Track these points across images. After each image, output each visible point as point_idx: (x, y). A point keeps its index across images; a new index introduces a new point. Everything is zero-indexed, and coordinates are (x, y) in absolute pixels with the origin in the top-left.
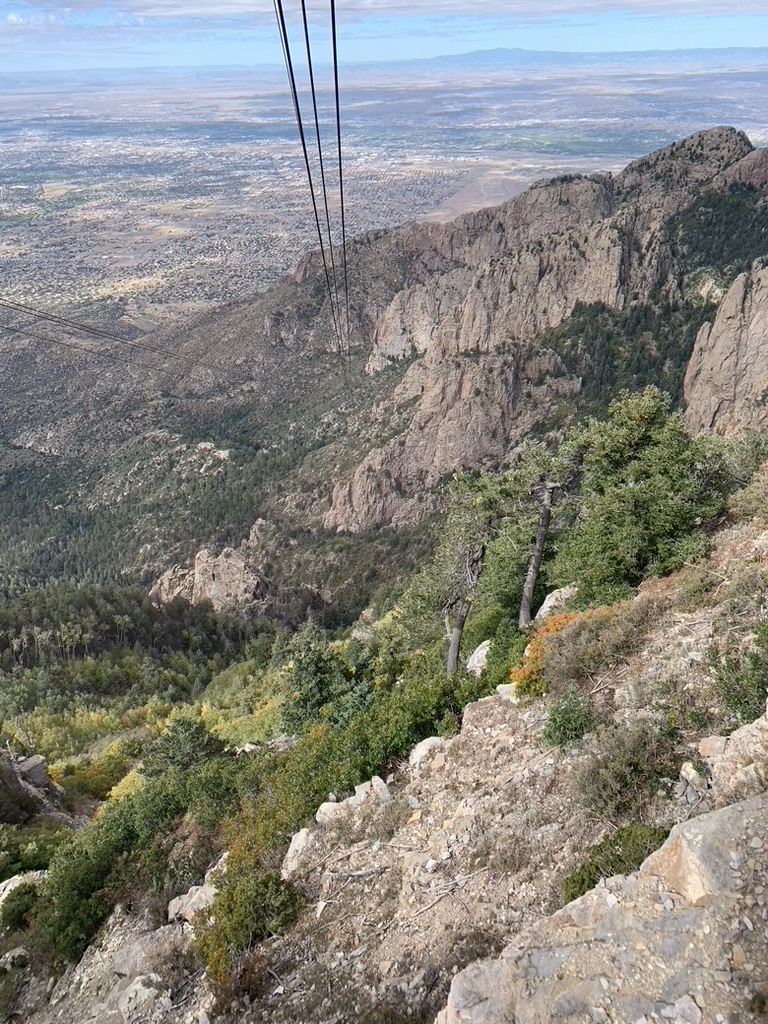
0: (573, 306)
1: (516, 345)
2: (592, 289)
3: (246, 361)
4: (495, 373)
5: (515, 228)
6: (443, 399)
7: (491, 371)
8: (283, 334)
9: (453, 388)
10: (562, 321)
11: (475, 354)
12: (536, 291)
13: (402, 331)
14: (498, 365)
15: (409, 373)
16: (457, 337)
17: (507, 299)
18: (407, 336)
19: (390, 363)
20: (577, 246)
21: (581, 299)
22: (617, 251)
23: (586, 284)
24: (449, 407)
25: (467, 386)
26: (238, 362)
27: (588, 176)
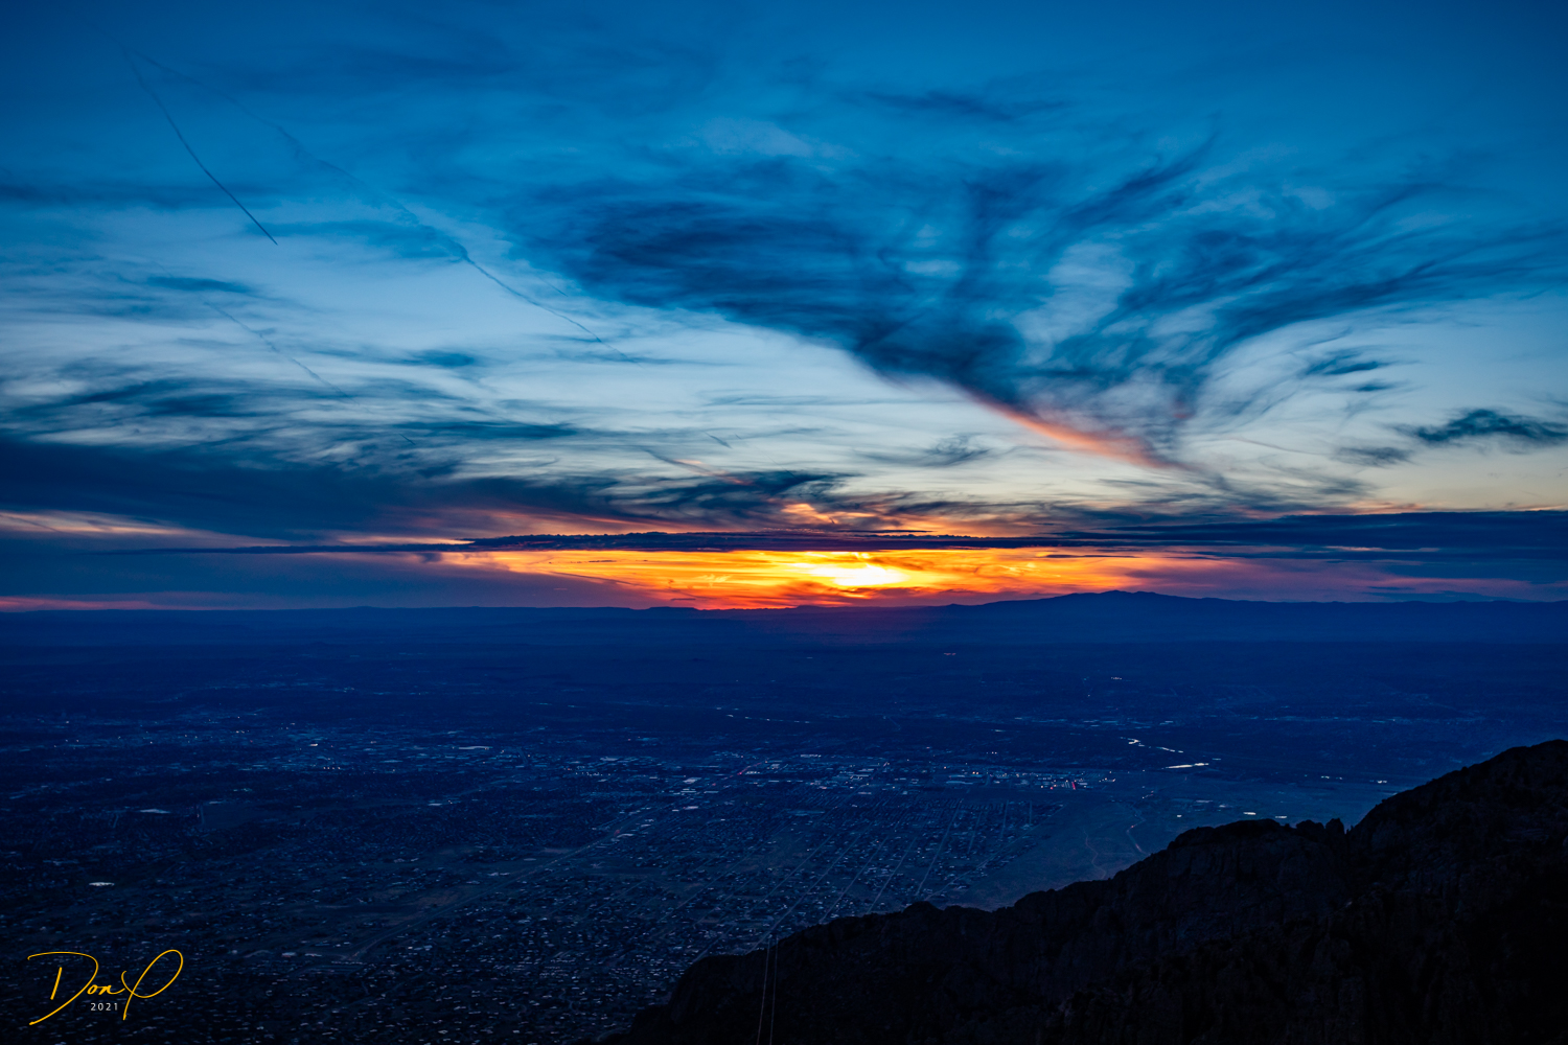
27: (1294, 826)
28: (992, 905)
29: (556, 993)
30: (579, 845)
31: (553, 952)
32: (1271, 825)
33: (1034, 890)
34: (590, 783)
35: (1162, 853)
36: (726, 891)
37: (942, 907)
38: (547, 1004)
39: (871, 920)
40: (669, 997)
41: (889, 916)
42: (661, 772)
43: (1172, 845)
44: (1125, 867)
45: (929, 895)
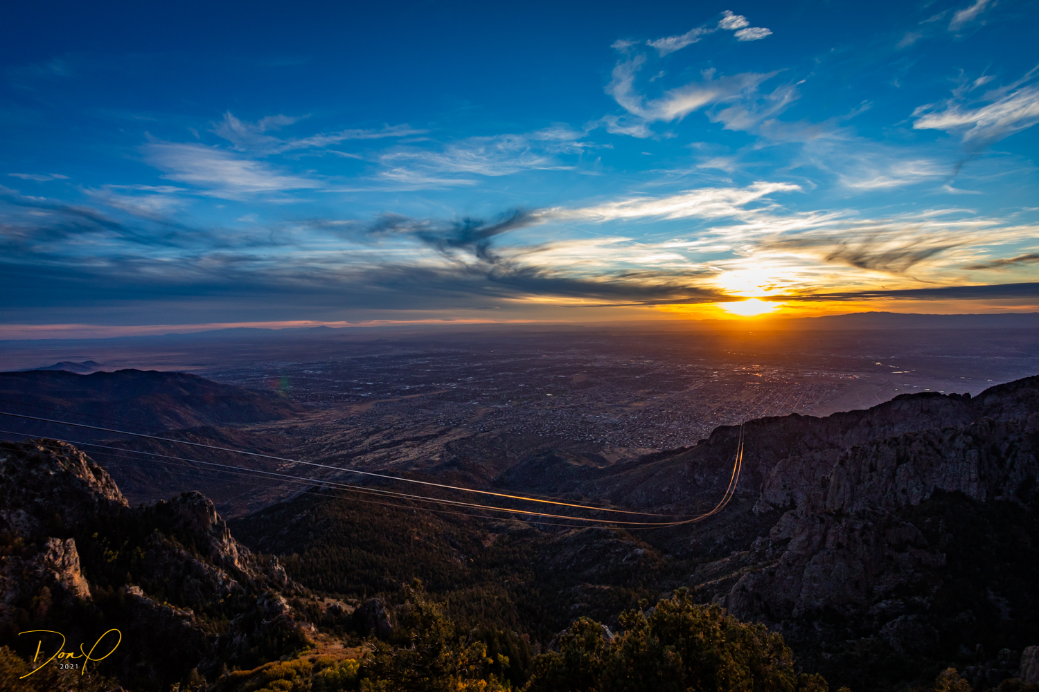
0: (932, 490)
1: (875, 514)
2: (950, 480)
3: (668, 491)
4: (857, 533)
5: (881, 426)
6: (809, 545)
7: (852, 530)
8: (696, 476)
9: (818, 538)
10: (922, 501)
11: (839, 515)
12: (894, 474)
13: (782, 487)
14: (858, 527)
15: (783, 519)
16: (825, 499)
17: (867, 477)
18: (787, 491)
19: (772, 509)
20: (931, 444)
21: (940, 487)
22: (973, 453)
23: (943, 476)
24: (815, 553)
25: (831, 539)
26: (663, 490)
27: (947, 395)
28: (821, 416)
29: (673, 433)
30: (680, 390)
31: (673, 421)
32: (937, 394)
33: (838, 411)
34: (684, 372)
35: (889, 402)
36: (727, 406)
37: (802, 415)
38: (671, 436)
39: (777, 418)
40: (709, 437)
41: (783, 417)
42: (706, 369)
43: (893, 399)
44: (873, 406)
45: (797, 411)
